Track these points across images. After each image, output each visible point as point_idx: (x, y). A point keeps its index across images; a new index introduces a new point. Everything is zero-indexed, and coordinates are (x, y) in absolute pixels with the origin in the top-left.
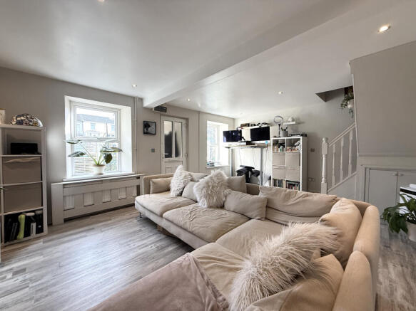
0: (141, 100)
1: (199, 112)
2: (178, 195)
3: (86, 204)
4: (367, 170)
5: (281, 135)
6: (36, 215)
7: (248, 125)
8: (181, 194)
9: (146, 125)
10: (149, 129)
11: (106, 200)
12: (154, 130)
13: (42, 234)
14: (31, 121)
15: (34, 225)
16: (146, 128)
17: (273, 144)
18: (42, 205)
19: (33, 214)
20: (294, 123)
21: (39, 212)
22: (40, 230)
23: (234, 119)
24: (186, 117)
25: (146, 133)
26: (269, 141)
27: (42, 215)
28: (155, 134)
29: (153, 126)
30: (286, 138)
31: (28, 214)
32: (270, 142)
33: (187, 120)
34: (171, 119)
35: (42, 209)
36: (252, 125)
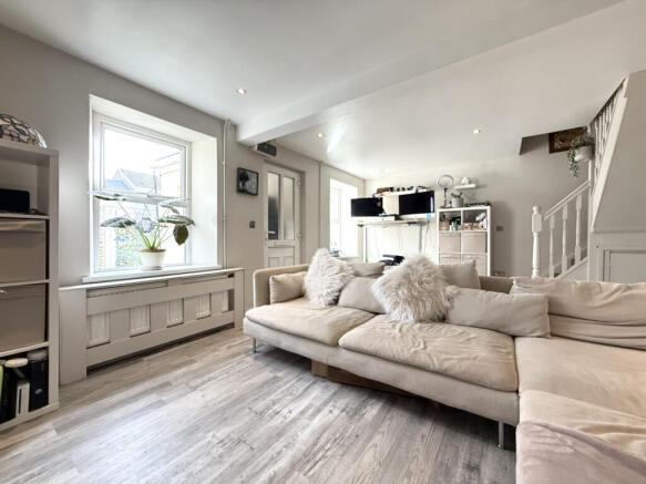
0: (235, 127)
1: (320, 164)
2: (331, 304)
3: (133, 332)
4: (607, 254)
5: (454, 204)
6: (29, 363)
7: (392, 189)
8: (336, 302)
9: (243, 176)
10: (248, 184)
11: (173, 321)
12: (254, 186)
13: (45, 409)
14: (24, 133)
15: (24, 390)
16: (242, 182)
17: (441, 220)
18: (46, 339)
19: (23, 362)
20: (473, 186)
21: (39, 356)
22: (39, 401)
23: (364, 181)
24: (302, 169)
25: (242, 191)
26: (432, 215)
27: (46, 362)
28: (257, 194)
29: (253, 179)
30: (462, 209)
31: (12, 363)
32: (435, 216)
33: (302, 174)
34: (279, 170)
35: (46, 348)
36: (398, 190)
